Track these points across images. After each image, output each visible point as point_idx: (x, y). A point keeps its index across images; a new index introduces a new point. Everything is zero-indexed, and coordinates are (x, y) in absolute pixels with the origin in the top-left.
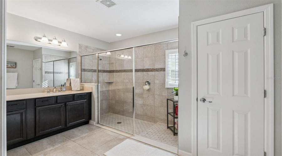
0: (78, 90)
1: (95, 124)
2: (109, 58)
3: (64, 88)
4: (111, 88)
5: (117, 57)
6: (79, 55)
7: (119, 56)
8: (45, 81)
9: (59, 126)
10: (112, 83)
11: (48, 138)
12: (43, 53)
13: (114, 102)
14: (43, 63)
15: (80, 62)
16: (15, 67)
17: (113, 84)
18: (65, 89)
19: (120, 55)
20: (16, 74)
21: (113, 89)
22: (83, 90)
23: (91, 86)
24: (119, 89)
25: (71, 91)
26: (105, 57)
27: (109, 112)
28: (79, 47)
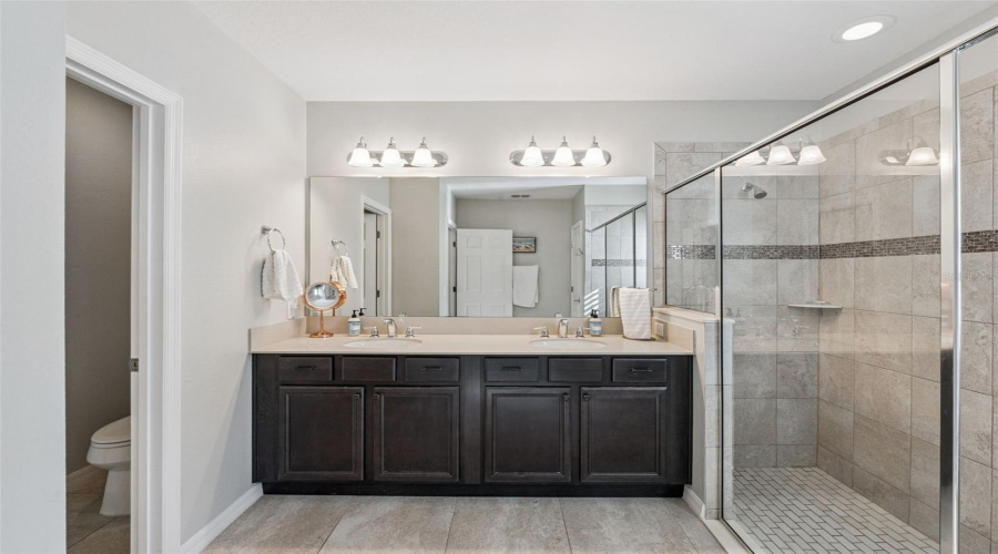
0: (643, 337)
1: (702, 515)
2: (820, 179)
3: (595, 323)
4: (832, 341)
5: (878, 168)
6: (657, 189)
7: (892, 160)
8: (592, 290)
9: (556, 471)
10: (837, 311)
11: (520, 503)
12: (586, 203)
13: (847, 418)
14: (587, 233)
15: (661, 218)
16: (533, 250)
17: (841, 319)
18: (598, 328)
19: (903, 157)
20: (535, 269)
21: (838, 349)
22: (664, 338)
23: (691, 327)
24: (877, 354)
25: (619, 337)
26: (792, 179)
27: (816, 465)
28: (657, 155)
